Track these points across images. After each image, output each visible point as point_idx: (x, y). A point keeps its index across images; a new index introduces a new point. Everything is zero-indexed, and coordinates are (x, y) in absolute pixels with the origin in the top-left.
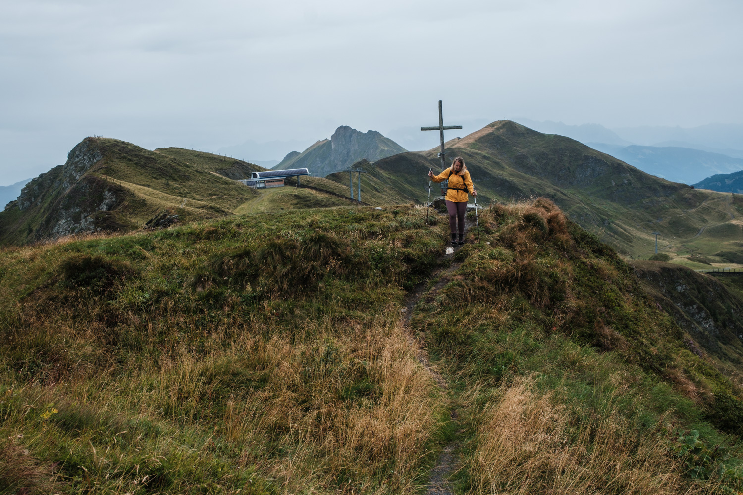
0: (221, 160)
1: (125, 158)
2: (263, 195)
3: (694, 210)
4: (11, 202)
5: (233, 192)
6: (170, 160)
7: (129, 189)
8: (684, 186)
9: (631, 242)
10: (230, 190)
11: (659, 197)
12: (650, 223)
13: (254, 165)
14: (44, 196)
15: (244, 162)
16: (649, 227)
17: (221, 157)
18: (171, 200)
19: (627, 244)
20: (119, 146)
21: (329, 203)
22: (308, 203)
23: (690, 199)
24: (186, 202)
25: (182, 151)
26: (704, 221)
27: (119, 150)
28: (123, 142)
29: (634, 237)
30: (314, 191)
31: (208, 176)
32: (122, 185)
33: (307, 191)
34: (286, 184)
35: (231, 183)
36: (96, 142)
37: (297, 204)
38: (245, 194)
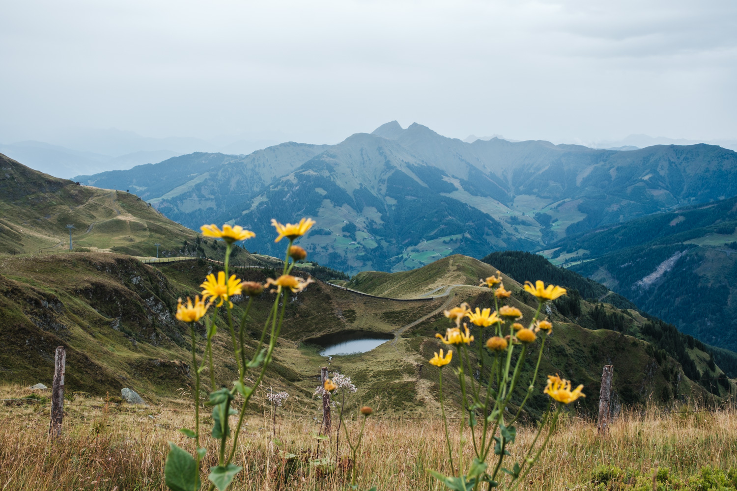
3: (81, 207)
8: (70, 182)
9: (20, 240)
11: (45, 193)
12: (38, 220)
16: (37, 224)
23: (76, 195)
26: (92, 217)
29: (23, 235)
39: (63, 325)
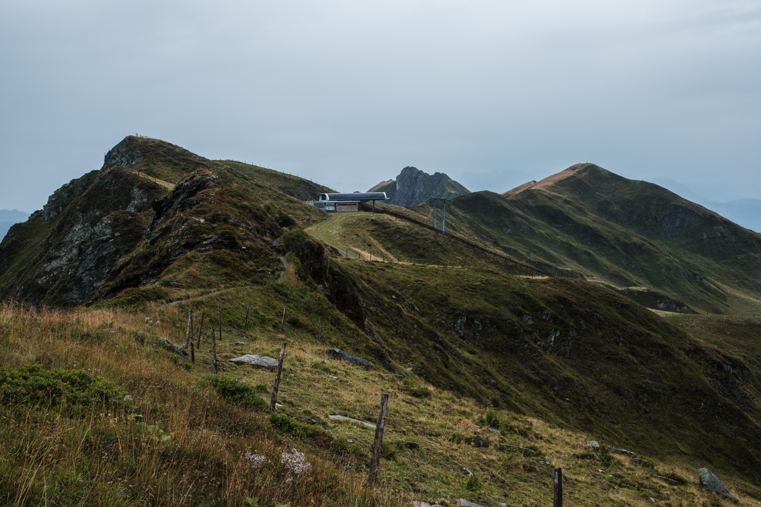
0: (285, 178)
1: (170, 161)
2: (334, 218)
4: (37, 212)
5: (299, 212)
6: (225, 169)
7: (165, 189)
9: (726, 300)
10: (295, 209)
12: (746, 281)
13: (323, 187)
15: (311, 182)
16: (745, 285)
17: (285, 174)
19: (722, 303)
20: (165, 147)
21: (411, 232)
22: (387, 230)
25: (240, 164)
27: (164, 152)
28: (170, 144)
29: (729, 295)
30: (394, 218)
31: (269, 191)
32: (158, 183)
33: (386, 217)
34: (360, 209)
35: (296, 202)
36: (137, 141)
37: (374, 231)
38: (312, 215)
39: (746, 394)
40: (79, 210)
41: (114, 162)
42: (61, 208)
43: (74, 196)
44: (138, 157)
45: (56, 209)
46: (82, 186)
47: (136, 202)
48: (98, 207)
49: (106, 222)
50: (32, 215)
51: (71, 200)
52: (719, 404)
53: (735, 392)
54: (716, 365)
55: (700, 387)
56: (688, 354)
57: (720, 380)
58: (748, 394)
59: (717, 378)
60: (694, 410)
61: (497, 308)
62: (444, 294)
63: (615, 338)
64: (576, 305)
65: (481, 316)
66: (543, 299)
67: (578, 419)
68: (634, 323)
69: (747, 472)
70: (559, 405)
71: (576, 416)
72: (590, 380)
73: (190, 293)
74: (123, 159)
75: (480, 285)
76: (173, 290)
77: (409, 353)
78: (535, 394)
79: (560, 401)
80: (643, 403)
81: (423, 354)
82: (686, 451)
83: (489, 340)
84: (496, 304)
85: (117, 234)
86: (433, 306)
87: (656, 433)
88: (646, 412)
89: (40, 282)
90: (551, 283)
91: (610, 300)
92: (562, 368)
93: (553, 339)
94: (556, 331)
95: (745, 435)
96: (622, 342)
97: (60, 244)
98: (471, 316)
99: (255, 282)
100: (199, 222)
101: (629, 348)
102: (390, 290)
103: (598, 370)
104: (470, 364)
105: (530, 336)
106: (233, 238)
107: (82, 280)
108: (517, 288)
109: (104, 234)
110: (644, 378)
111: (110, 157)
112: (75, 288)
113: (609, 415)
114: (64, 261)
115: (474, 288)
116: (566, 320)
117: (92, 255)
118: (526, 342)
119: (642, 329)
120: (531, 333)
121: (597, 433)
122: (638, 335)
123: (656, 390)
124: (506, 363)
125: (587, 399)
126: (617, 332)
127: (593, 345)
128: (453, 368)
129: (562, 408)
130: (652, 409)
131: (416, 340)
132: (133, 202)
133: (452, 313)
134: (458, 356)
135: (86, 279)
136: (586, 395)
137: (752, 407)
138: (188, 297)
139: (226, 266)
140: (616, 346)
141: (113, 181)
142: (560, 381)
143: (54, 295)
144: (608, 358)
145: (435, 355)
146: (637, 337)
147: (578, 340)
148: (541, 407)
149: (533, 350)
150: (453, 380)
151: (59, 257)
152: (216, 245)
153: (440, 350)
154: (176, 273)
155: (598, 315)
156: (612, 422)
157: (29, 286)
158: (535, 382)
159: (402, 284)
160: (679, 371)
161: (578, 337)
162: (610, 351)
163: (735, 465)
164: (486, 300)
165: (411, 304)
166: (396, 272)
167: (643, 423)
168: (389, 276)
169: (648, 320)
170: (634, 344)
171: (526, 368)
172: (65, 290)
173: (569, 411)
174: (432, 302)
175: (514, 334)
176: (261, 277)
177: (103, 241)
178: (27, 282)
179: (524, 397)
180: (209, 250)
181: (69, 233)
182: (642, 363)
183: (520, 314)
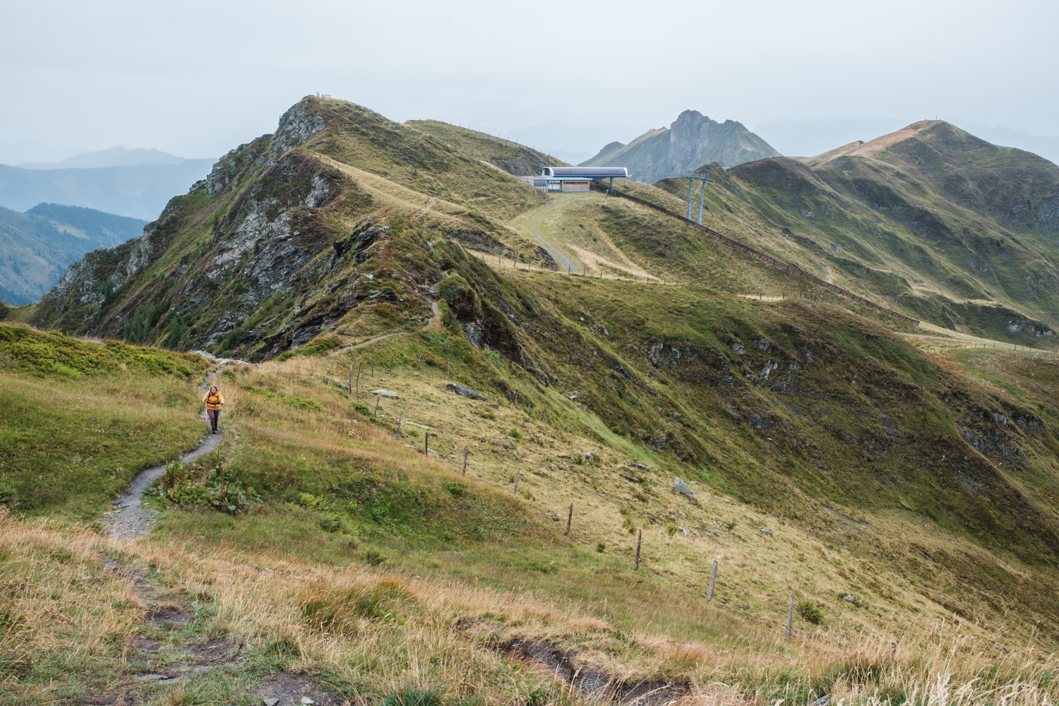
0: (501, 145)
1: (357, 130)
2: (555, 202)
4: (199, 182)
5: (512, 194)
6: (424, 138)
7: (349, 177)
10: (507, 190)
13: (548, 157)
14: (242, 176)
15: (534, 151)
17: (500, 140)
18: (411, 199)
20: (351, 111)
21: (652, 223)
22: (621, 220)
24: (434, 203)
25: (444, 126)
27: (350, 118)
28: (357, 107)
30: (633, 203)
31: (477, 166)
32: (341, 169)
33: (621, 202)
34: (592, 188)
35: (509, 181)
36: (318, 103)
37: (604, 221)
38: (529, 198)
39: (1018, 450)
40: (254, 197)
41: (290, 127)
42: (227, 179)
43: (243, 166)
44: (319, 124)
45: (222, 180)
46: (252, 153)
47: (316, 192)
48: (275, 195)
49: (284, 219)
50: (193, 186)
51: (240, 171)
52: (966, 458)
53: (1002, 446)
54: (982, 413)
55: (945, 437)
56: (943, 399)
57: (984, 431)
58: (1022, 449)
59: (980, 428)
60: (931, 463)
61: (702, 335)
62: (642, 317)
63: (848, 374)
64: (804, 334)
65: (680, 343)
66: (763, 326)
67: (778, 461)
68: (879, 358)
69: (980, 534)
70: (758, 445)
71: (775, 457)
72: (805, 420)
73: (357, 340)
74: (302, 125)
75: (688, 308)
76: (346, 337)
77: (579, 381)
78: (730, 431)
79: (759, 439)
80: (868, 450)
81: (596, 381)
82: (908, 506)
83: (687, 369)
84: (702, 330)
85: (296, 233)
86: (626, 329)
87: (876, 484)
88: (869, 460)
89: (210, 276)
90: (780, 307)
91: (852, 329)
92: (772, 405)
93: (768, 372)
94: (773, 362)
95: (990, 495)
96: (856, 380)
97: (233, 234)
98: (668, 343)
99: (407, 329)
100: (368, 279)
101: (863, 388)
102: (578, 312)
103: (818, 409)
104: (655, 395)
105: (738, 367)
106: (393, 293)
107: (258, 281)
108: (733, 312)
109: (283, 233)
110: (875, 422)
111: (286, 121)
112: (251, 289)
113: (819, 459)
114: (237, 254)
115: (680, 311)
116: (787, 352)
117: (269, 255)
118: (731, 374)
119: (887, 366)
120: (739, 364)
121: (797, 476)
122: (878, 372)
123: (888, 437)
124: (702, 395)
125: (795, 441)
126: (852, 368)
127: (818, 381)
128: (629, 398)
129: (759, 448)
130: (878, 457)
131: (593, 368)
132: (313, 192)
133: (647, 339)
134: (642, 386)
135: (262, 280)
136: (795, 437)
137: (1023, 466)
138: (355, 344)
139: (386, 317)
140: (846, 384)
141: (292, 167)
142: (764, 418)
143: (229, 295)
144: (834, 398)
145: (610, 383)
146: (876, 375)
147: (800, 374)
148: (732, 444)
149: (738, 383)
150: (622, 410)
151: (231, 249)
152: (380, 299)
153: (618, 379)
154: (350, 322)
155: (831, 347)
156: (822, 468)
157: (199, 280)
158: (733, 418)
159: (596, 304)
160: (922, 417)
161: (801, 371)
162: (838, 390)
163: (967, 526)
164: (691, 325)
165: (601, 328)
166: (593, 289)
167: (862, 472)
168: (583, 294)
169: (900, 356)
170: (871, 383)
171: (726, 403)
172: (240, 291)
173: (769, 451)
174: (627, 325)
175: (717, 364)
176: (412, 325)
177: (281, 240)
178: (196, 275)
179: (713, 433)
180: (374, 303)
181: (242, 223)
182: (877, 405)
183: (730, 343)
